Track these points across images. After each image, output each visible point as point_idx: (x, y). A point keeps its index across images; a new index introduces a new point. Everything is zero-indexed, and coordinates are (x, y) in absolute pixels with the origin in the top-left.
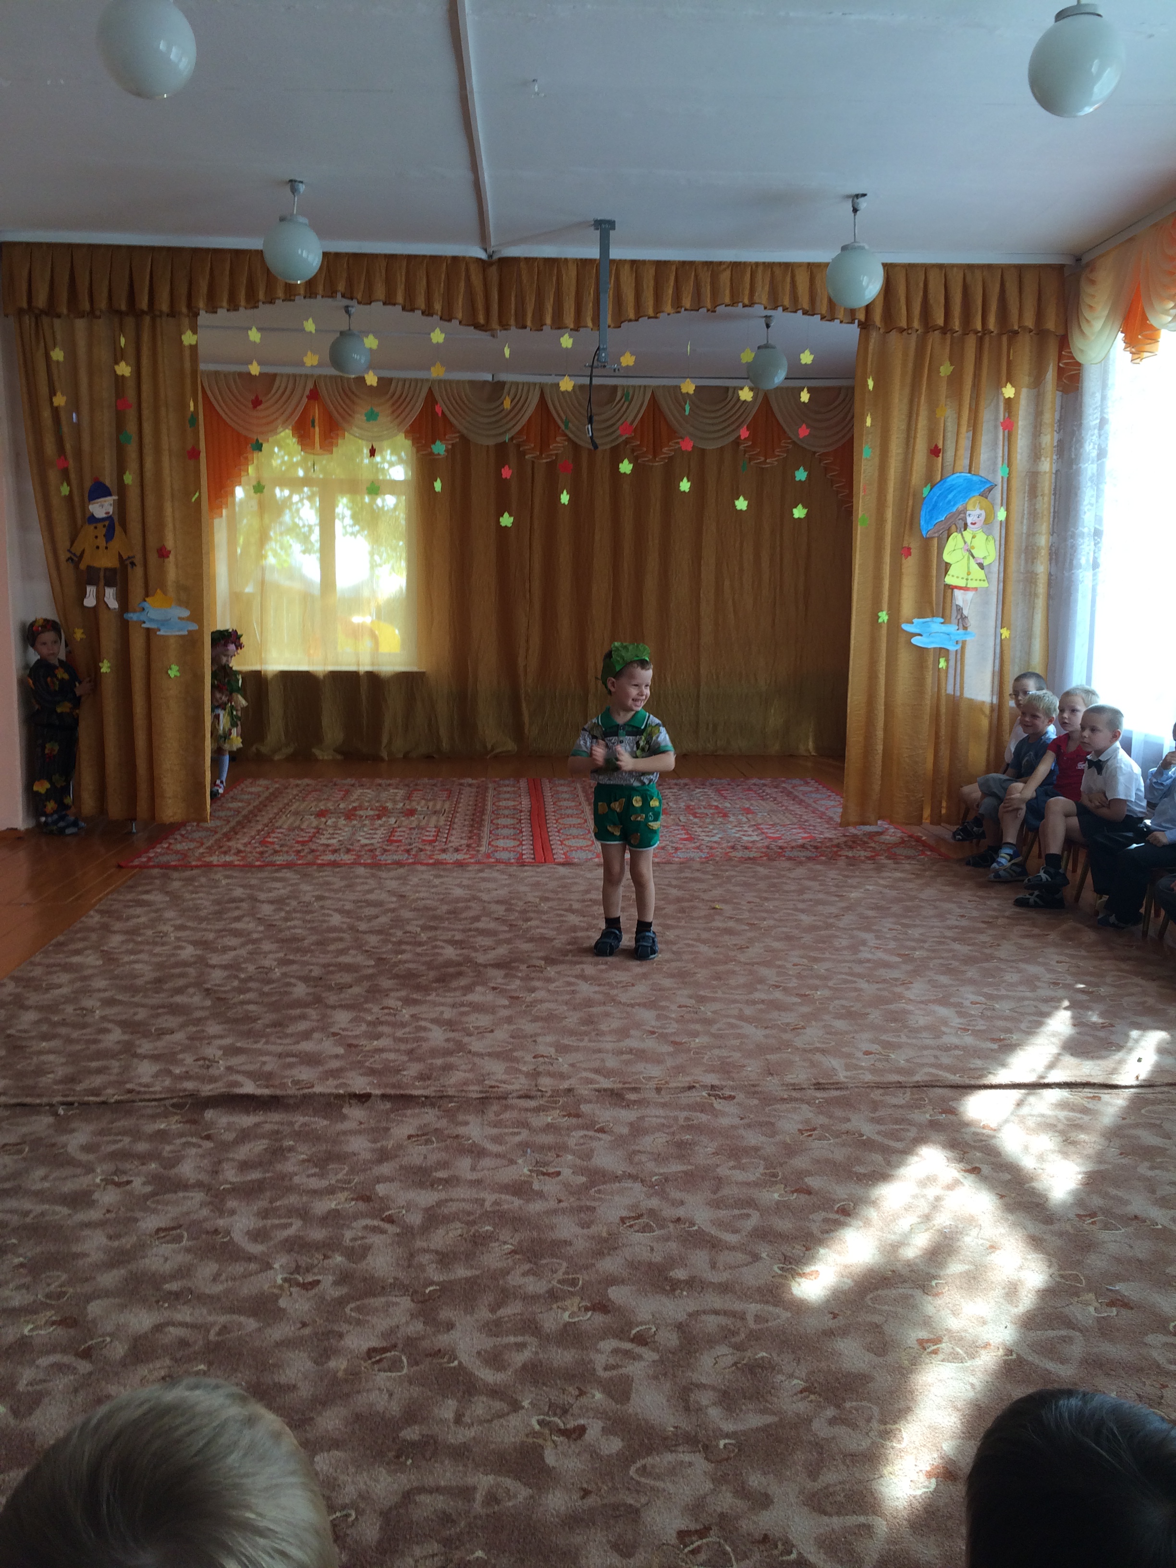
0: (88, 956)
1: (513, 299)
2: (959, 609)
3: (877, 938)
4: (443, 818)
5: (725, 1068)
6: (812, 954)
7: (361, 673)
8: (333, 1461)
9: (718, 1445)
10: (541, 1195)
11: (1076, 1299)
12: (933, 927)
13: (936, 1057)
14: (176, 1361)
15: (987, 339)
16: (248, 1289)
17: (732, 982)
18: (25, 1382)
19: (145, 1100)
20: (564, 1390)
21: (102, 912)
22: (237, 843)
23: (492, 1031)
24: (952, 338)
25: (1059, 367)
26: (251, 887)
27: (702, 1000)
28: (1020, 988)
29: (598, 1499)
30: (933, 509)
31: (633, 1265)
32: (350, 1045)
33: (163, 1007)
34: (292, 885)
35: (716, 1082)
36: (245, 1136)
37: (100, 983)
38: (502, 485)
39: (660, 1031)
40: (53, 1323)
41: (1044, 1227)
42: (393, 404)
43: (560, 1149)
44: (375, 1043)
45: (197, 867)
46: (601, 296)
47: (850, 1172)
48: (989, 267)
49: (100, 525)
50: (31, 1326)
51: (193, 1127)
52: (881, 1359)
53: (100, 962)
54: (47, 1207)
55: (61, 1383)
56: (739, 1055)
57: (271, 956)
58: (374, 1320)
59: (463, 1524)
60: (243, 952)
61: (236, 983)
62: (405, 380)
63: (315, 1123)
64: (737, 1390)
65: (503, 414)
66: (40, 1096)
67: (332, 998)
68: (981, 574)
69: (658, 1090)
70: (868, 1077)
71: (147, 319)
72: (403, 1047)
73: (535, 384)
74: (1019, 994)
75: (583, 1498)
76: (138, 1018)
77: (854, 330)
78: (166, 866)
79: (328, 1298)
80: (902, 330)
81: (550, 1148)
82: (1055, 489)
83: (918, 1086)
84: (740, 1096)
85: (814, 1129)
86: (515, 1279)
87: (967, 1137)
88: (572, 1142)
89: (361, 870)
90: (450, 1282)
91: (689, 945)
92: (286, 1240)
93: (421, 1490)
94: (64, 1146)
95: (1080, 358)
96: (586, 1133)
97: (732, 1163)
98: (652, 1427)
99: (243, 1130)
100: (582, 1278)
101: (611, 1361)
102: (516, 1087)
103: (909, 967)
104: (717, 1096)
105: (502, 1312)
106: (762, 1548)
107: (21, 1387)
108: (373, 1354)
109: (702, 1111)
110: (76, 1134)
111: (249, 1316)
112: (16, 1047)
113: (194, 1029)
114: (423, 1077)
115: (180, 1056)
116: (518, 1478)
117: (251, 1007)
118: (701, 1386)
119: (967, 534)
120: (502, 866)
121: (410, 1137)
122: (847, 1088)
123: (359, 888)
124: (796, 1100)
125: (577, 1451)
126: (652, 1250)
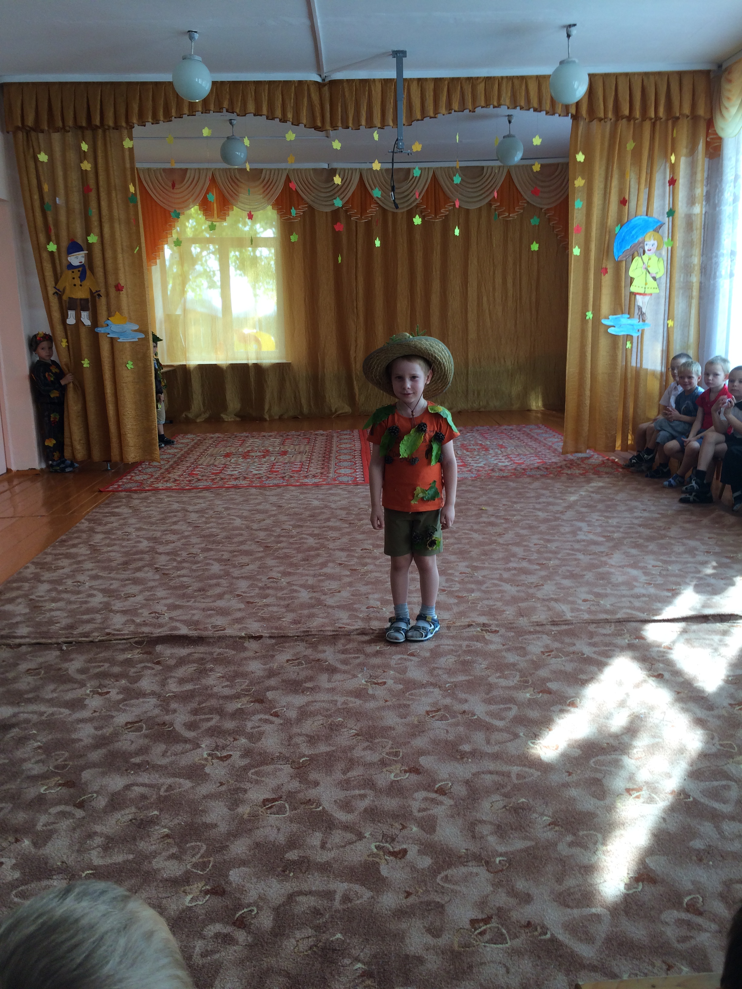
0: (81, 548)
1: (340, 109)
2: (640, 309)
3: (589, 525)
4: (305, 456)
5: (492, 612)
6: (547, 537)
7: (250, 365)
8: (242, 874)
9: (495, 861)
10: (373, 697)
11: (731, 760)
12: (625, 518)
13: (630, 602)
14: (139, 809)
15: (658, 122)
16: (185, 761)
17: (495, 556)
18: (41, 824)
19: (117, 640)
20: (392, 825)
21: (89, 521)
22: (174, 475)
23: (339, 592)
24: (634, 123)
25: (707, 142)
26: (184, 503)
27: (476, 568)
28: (685, 556)
29: (417, 898)
30: (623, 241)
31: (435, 742)
32: (248, 602)
33: (129, 580)
34: (209, 501)
35: (486, 622)
36: (182, 661)
37: (88, 565)
38: (336, 235)
39: (449, 589)
40: (60, 785)
41: (708, 713)
42: (264, 187)
43: (386, 667)
44: (265, 600)
45: (149, 490)
46: (399, 103)
47: (577, 678)
48: (659, 74)
49: (76, 271)
50: (46, 787)
51: (148, 657)
52: (602, 803)
53: (89, 552)
54: (55, 709)
55: (65, 824)
56: (501, 604)
57: (197, 546)
58: (267, 780)
59: (327, 917)
60: (179, 544)
61: (175, 564)
62: (271, 170)
63: (226, 653)
64: (506, 824)
65: (336, 190)
66: (50, 638)
67: (236, 572)
68: (655, 284)
69: (448, 628)
70: (586, 616)
71: (100, 131)
72: (282, 603)
73: (356, 169)
74: (685, 560)
75: (406, 898)
76: (112, 587)
77: (568, 121)
78: (129, 490)
79: (237, 766)
80: (600, 120)
81: (379, 667)
82: (704, 225)
83: (619, 621)
84: (502, 631)
85: (552, 651)
86: (358, 753)
87: (654, 655)
88: (393, 663)
89: (253, 491)
90: (316, 755)
91: (466, 534)
92: (209, 729)
93: (301, 893)
94: (67, 670)
95: (721, 134)
96: (402, 656)
97: (498, 675)
98: (451, 850)
99: (181, 658)
100: (402, 751)
101: (423, 806)
102: (356, 627)
103: (611, 544)
104: (487, 631)
105: (350, 774)
106: (527, 931)
107: (39, 827)
108: (267, 803)
109: (477, 641)
110: (73, 662)
111: (186, 779)
112: (35, 607)
113: (149, 594)
114: (295, 622)
115: (140, 611)
116: (363, 884)
117: (185, 579)
118: (481, 822)
119: (645, 257)
120: (343, 486)
121: (288, 661)
122: (572, 624)
123: (252, 502)
124: (539, 632)
125: (401, 866)
126: (447, 732)
